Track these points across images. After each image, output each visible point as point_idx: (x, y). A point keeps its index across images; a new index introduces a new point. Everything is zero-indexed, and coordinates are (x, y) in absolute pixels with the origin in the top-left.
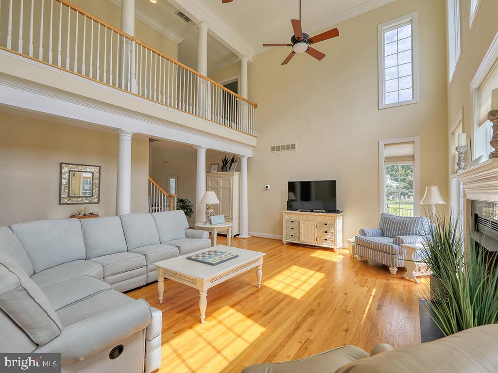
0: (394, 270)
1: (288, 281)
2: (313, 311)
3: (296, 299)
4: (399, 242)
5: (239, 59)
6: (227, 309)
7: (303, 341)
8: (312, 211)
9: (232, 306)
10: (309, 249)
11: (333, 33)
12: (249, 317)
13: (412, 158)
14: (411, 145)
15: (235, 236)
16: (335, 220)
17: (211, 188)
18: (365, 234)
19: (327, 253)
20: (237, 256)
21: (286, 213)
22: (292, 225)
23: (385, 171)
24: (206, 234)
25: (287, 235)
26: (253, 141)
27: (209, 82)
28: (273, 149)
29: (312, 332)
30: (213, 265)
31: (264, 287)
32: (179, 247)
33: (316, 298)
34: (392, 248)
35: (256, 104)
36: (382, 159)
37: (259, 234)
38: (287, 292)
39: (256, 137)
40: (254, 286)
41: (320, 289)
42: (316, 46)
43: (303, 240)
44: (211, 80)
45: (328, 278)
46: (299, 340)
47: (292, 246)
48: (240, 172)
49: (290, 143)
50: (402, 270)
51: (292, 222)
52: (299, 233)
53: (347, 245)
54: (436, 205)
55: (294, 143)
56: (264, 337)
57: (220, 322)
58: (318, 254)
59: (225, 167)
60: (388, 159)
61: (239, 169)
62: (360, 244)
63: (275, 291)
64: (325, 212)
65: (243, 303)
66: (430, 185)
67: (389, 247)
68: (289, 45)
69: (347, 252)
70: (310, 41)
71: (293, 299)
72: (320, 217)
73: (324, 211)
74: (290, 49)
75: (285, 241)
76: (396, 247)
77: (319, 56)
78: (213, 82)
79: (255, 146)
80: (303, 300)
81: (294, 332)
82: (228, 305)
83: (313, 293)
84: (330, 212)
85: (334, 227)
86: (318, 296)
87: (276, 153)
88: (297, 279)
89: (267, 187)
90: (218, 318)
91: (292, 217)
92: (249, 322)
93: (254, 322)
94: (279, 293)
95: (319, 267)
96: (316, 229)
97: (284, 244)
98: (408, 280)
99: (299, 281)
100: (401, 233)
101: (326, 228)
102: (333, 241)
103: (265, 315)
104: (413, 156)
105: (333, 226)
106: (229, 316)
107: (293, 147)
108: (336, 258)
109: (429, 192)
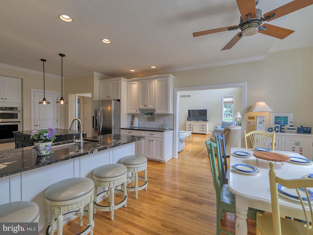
8: (197, 121)
14: (232, 98)
16: (206, 124)
18: (217, 128)
21: (188, 122)
22: (190, 126)
23: (224, 106)
25: (188, 130)
28: (181, 96)
36: (223, 102)
43: (195, 131)
52: (193, 129)
54: (239, 118)
60: (225, 102)
62: (215, 131)
66: (237, 112)
72: (201, 123)
84: (205, 121)
89: (179, 112)
91: (190, 123)
96: (199, 127)
101: (203, 127)
102: (206, 131)
104: (233, 102)
105: (206, 126)
107: (190, 96)
109: (237, 114)
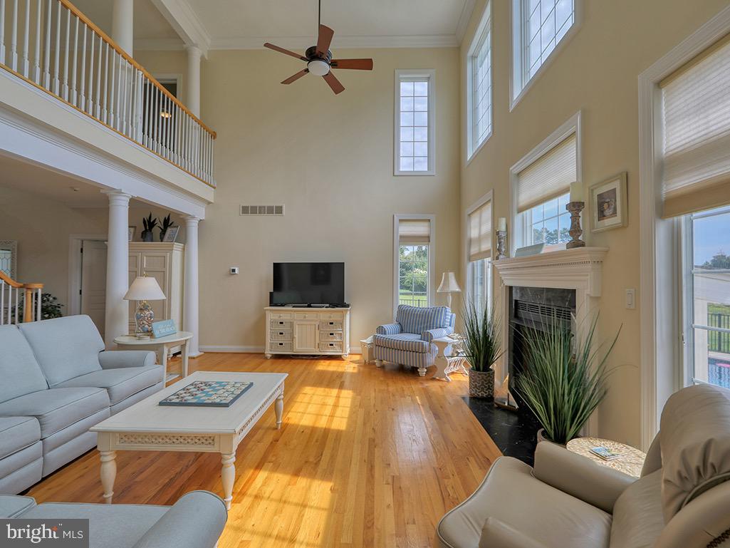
0: (422, 372)
1: (312, 409)
2: (374, 440)
3: (342, 431)
4: (429, 338)
5: (185, 46)
6: (253, 474)
7: (390, 481)
8: (309, 306)
9: (259, 467)
10: (308, 361)
11: (366, 64)
12: (297, 473)
13: (427, 239)
14: (426, 224)
15: (175, 355)
16: (343, 317)
17: (146, 271)
18: (385, 331)
19: (334, 363)
20: (252, 384)
21: (271, 310)
22: (281, 328)
24: (151, 355)
25: (271, 344)
26: (209, 194)
27: (141, 73)
28: (245, 210)
29: (391, 466)
30: (226, 405)
31: (285, 426)
32: (108, 389)
33: (365, 424)
34: (423, 345)
35: (214, 132)
36: (397, 239)
37: (218, 347)
38: (322, 423)
39: (214, 188)
40: (269, 428)
41: (361, 412)
42: (338, 73)
43: (299, 349)
44: (145, 71)
45: (360, 395)
46: (384, 482)
47: (281, 360)
48: (185, 244)
49: (275, 204)
50: (431, 370)
51: (281, 323)
52: (293, 338)
53: (359, 349)
55: (280, 205)
56: (339, 494)
57: (257, 497)
58: (323, 366)
59: (148, 233)
60: (403, 239)
61: (183, 239)
62: (380, 345)
63: (306, 427)
64: (329, 307)
65: (271, 458)
66: (447, 270)
67: (419, 345)
68: (302, 58)
69: (357, 358)
70: (334, 64)
71: (339, 433)
72: (323, 314)
73: (328, 305)
74: (304, 64)
75: (268, 353)
76: (426, 343)
77: (337, 87)
78: (147, 74)
79: (212, 201)
80: (351, 430)
81: (372, 475)
82: (250, 467)
83: (357, 417)
84: (337, 307)
85: (342, 327)
86: (364, 419)
87: (250, 217)
88: (324, 405)
89: (234, 270)
90: (249, 492)
91: (280, 317)
92: (302, 482)
93: (309, 480)
94: (313, 430)
95: (338, 382)
96: (317, 332)
97: (266, 358)
98: (438, 380)
99: (328, 407)
100: (427, 327)
101: (331, 329)
102: (342, 346)
103: (317, 464)
104: (429, 237)
105: (342, 324)
106: (264, 484)
107: (279, 210)
108: (349, 367)
109: (447, 279)
